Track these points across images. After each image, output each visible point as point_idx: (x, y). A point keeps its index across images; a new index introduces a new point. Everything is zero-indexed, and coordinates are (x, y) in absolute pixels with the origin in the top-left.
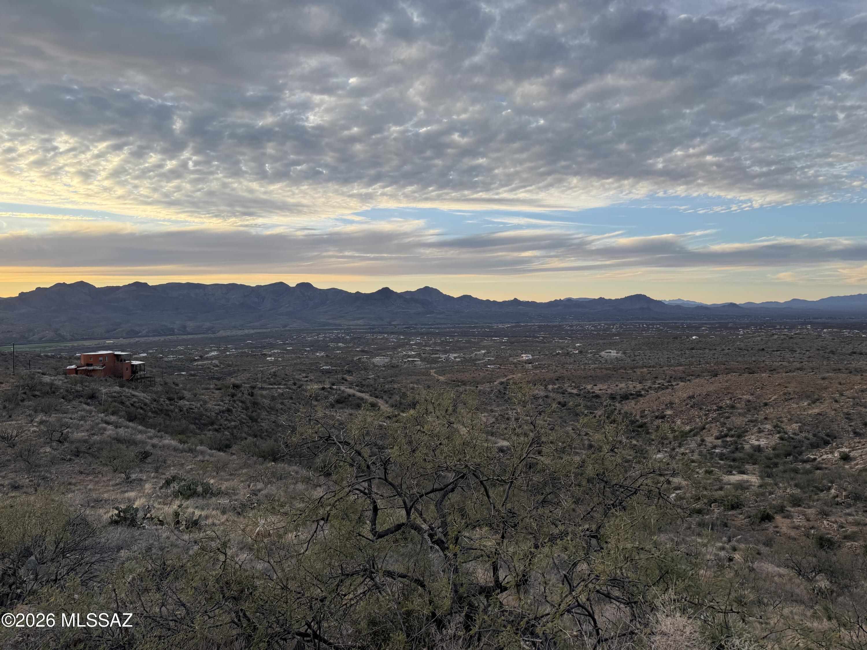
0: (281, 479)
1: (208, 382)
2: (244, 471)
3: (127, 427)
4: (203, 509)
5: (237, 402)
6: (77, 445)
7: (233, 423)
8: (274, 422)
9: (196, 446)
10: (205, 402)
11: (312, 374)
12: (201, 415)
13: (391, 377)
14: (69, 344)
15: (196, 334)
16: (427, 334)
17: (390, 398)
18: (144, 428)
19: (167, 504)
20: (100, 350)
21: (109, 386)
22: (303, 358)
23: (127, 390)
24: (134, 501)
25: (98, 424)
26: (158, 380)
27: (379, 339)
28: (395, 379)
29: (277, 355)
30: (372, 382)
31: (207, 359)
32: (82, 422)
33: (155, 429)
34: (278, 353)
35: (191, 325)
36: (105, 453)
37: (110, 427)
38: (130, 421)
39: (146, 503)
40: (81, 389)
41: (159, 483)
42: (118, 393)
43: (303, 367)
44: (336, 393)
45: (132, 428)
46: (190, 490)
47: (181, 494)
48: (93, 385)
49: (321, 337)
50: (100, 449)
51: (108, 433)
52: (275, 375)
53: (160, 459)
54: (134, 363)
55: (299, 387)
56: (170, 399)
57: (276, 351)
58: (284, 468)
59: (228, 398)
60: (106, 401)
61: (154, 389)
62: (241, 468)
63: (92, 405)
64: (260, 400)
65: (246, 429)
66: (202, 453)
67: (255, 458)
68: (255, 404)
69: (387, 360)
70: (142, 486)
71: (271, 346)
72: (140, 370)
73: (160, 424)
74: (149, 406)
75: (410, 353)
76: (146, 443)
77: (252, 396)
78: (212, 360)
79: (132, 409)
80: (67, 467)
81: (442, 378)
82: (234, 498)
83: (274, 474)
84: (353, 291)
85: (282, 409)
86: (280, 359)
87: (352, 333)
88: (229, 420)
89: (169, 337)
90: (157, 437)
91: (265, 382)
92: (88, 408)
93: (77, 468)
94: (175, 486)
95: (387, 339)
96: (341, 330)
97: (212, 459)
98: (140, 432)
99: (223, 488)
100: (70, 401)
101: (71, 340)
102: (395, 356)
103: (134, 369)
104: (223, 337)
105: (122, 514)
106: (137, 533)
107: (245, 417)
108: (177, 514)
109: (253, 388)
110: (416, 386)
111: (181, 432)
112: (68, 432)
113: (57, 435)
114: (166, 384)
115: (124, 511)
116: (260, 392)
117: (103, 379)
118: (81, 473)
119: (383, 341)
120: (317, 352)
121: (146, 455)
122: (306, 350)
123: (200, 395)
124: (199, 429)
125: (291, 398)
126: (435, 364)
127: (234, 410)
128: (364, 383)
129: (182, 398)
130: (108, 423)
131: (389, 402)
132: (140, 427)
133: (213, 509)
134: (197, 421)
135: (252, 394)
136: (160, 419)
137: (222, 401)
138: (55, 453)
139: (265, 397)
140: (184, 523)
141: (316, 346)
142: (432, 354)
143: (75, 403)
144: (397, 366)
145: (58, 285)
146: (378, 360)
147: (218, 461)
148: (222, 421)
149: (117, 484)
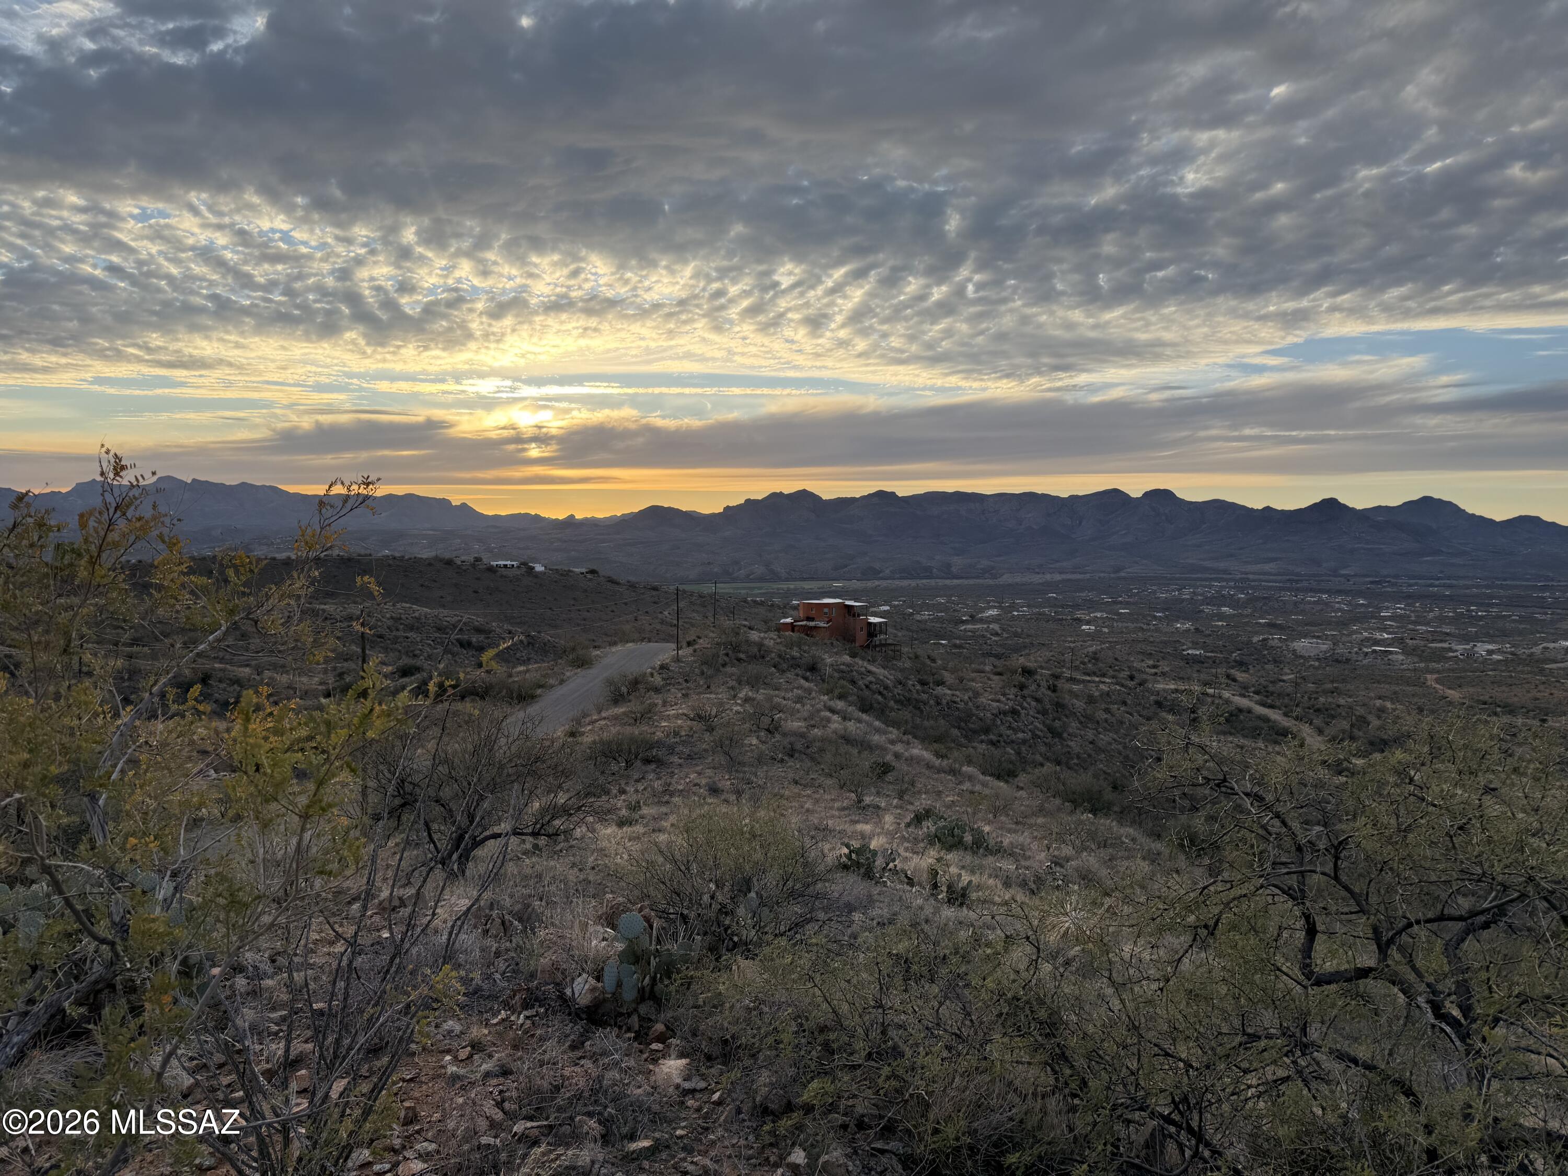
0: (1105, 846)
1: (982, 660)
2: (1040, 820)
3: (859, 721)
4: (973, 872)
5: (1029, 700)
6: (792, 739)
7: (1020, 735)
8: (1091, 743)
9: (962, 765)
10: (977, 694)
11: (1166, 663)
12: (970, 715)
13: (1332, 682)
14: (784, 586)
15: (967, 578)
16: (1421, 597)
17: (1327, 724)
18: (883, 726)
19: (917, 853)
20: (824, 597)
21: (836, 654)
22: (1149, 630)
23: (860, 662)
24: (870, 838)
25: (819, 711)
26: (905, 649)
27: (1310, 602)
28: (1340, 685)
29: (1100, 622)
30: (1290, 690)
31: (981, 621)
32: (798, 706)
33: (898, 729)
34: (1101, 618)
35: (958, 562)
36: (828, 757)
37: (835, 717)
38: (864, 711)
39: (887, 846)
40: (798, 655)
41: (905, 817)
42: (848, 665)
43: (1149, 649)
44: (1213, 703)
45: (867, 723)
46: (953, 836)
47: (939, 840)
48: (816, 651)
49: (1186, 594)
50: (822, 750)
51: (834, 726)
52: (1095, 657)
53: (906, 779)
54: (873, 620)
55: (1140, 685)
56: (923, 683)
57: (1099, 615)
58: (1111, 828)
59: (1014, 690)
60: (831, 677)
61: (900, 664)
62: (1034, 814)
63: (812, 681)
64: (1067, 699)
65: (1043, 749)
66: (970, 778)
67: (1058, 801)
68: (1059, 706)
69: (1324, 647)
70: (880, 819)
71: (1092, 605)
72: (881, 632)
73: (906, 722)
74: (891, 691)
75: (1378, 636)
76: (886, 749)
77: (1054, 691)
78: (990, 623)
79: (867, 693)
80: (777, 771)
81: (1454, 694)
82: (1023, 863)
83: (1092, 835)
84: (1259, 506)
85: (1106, 721)
86: (1106, 630)
87: (1252, 588)
88: (1013, 729)
89: (924, 581)
90: (901, 741)
91: (1077, 668)
92: (807, 684)
93: (791, 775)
94: (929, 826)
95: (1326, 604)
96: (1227, 580)
97: (987, 791)
98: (878, 730)
99: (1006, 842)
100: (784, 671)
101: (787, 580)
102: (1344, 639)
103: (872, 630)
104: (1010, 585)
105: (854, 856)
106: (875, 890)
107: (1041, 726)
108: (934, 873)
109: (1056, 677)
110: (1389, 705)
111: (938, 740)
112: (780, 718)
113: (766, 721)
114: (917, 657)
115: (858, 852)
116: (1067, 686)
117: (828, 642)
118: (796, 783)
119: (1319, 607)
120: (1177, 621)
121: (885, 769)
122: (1155, 617)
123: (969, 680)
124: (966, 737)
125: (1124, 703)
126: (1438, 662)
127: (1023, 712)
128: (1271, 688)
129: (940, 683)
130: (833, 711)
131: (1327, 732)
132: (877, 723)
133: (990, 876)
134: (963, 724)
135: (1054, 689)
136: (906, 714)
137: (1004, 695)
138: (764, 747)
139: (1077, 696)
140: (944, 888)
141: (1175, 610)
142: (1433, 641)
143: (790, 675)
144: (1348, 660)
145: (774, 495)
146: (1303, 645)
147: (997, 796)
148: (1003, 729)
149: (844, 809)
